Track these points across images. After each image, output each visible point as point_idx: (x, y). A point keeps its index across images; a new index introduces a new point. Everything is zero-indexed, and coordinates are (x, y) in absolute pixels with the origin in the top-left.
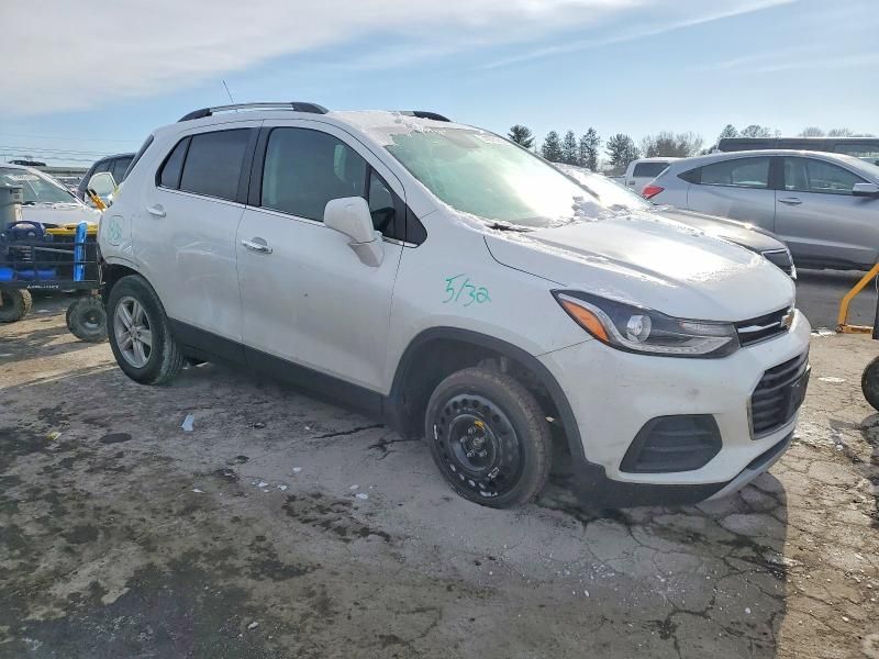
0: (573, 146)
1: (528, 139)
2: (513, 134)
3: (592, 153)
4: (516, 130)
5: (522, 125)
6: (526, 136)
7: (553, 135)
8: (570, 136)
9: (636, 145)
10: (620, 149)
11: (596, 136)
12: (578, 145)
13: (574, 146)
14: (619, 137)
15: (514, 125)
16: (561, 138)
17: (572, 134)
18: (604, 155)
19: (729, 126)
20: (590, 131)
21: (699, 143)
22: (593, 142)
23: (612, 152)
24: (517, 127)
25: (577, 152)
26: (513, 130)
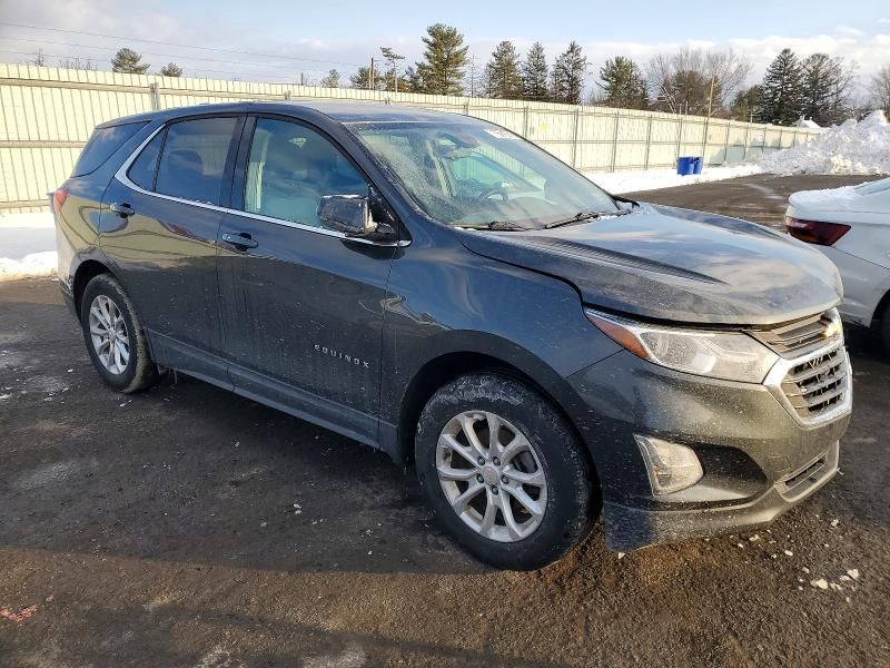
0: (542, 68)
1: (457, 49)
2: (431, 39)
3: (574, 83)
4: (436, 32)
6: (456, 43)
7: (506, 49)
8: (537, 53)
9: (644, 76)
10: (619, 81)
11: (582, 55)
12: (551, 69)
13: (544, 69)
14: (619, 61)
15: (432, 24)
16: (522, 56)
17: (540, 49)
19: (786, 51)
20: (573, 47)
21: (742, 72)
22: (577, 66)
23: (607, 84)
24: (439, 27)
25: (548, 79)
26: (431, 32)
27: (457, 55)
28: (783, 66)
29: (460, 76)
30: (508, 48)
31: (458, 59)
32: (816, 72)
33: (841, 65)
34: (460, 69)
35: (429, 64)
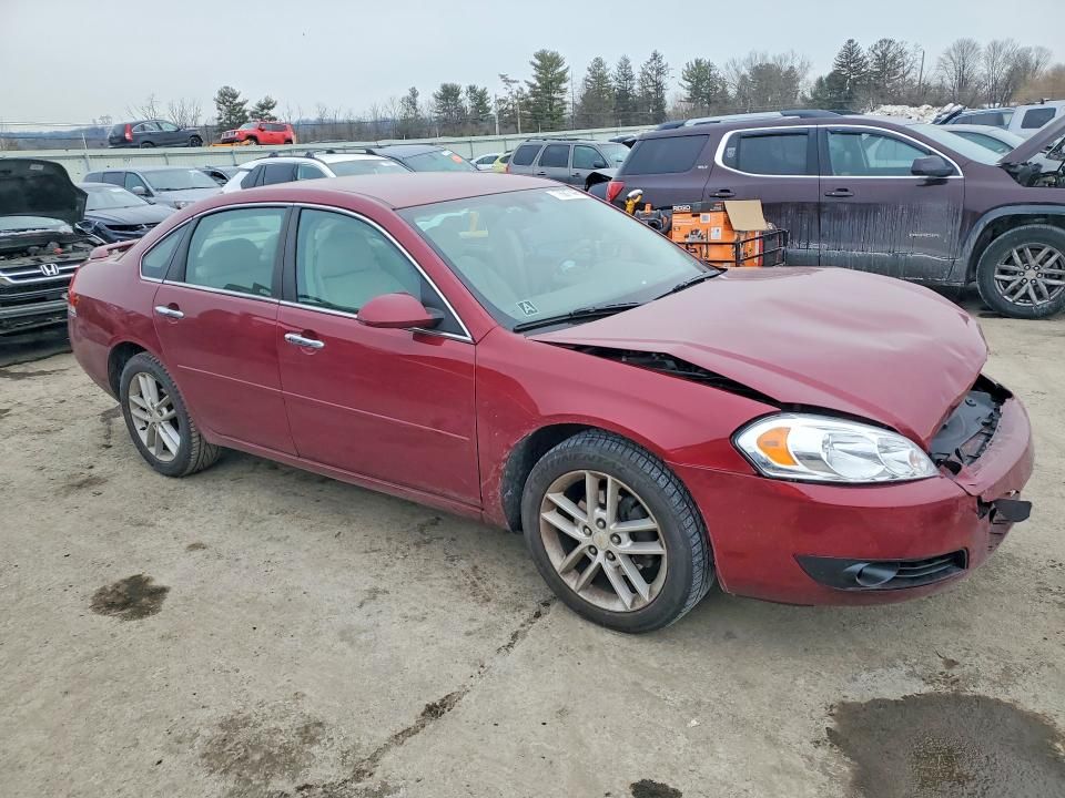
1: (561, 69)
2: (538, 62)
4: (541, 56)
5: (550, 49)
6: (558, 65)
7: (599, 63)
8: (625, 65)
9: (722, 74)
10: (700, 81)
11: (664, 62)
12: (637, 76)
13: (631, 78)
14: (698, 63)
15: (538, 50)
16: (612, 69)
17: (627, 61)
18: (676, 92)
19: (851, 41)
22: (660, 71)
23: (689, 84)
24: (543, 52)
25: (636, 87)
26: (537, 56)
27: (560, 74)
28: (850, 54)
29: (564, 91)
30: (602, 62)
31: (562, 78)
32: (885, 55)
33: (906, 48)
34: (563, 86)
35: (538, 85)
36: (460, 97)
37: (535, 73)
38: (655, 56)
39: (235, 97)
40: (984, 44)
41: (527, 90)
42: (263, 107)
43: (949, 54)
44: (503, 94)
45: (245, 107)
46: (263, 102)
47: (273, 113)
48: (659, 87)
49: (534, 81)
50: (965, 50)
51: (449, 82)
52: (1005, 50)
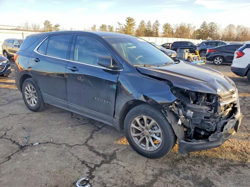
0: (150, 26)
1: (133, 22)
2: (128, 20)
8: (149, 22)
9: (173, 27)
10: (167, 28)
11: (159, 23)
12: (152, 26)
14: (167, 24)
18: (161, 31)
22: (158, 25)
23: (164, 29)
24: (129, 17)
25: (152, 28)
26: (127, 18)
27: (133, 23)
28: (204, 25)
29: (134, 28)
30: (143, 21)
31: (133, 24)
32: (212, 27)
33: (217, 25)
34: (134, 27)
35: (127, 26)
36: (107, 28)
37: (127, 23)
38: (157, 21)
39: (49, 23)
40: (236, 26)
41: (124, 27)
42: (56, 26)
43: (227, 27)
44: (118, 27)
45: (52, 26)
46: (56, 25)
47: (59, 28)
48: (157, 29)
49: (126, 25)
50: (231, 26)
51: (104, 24)
52: (241, 27)
